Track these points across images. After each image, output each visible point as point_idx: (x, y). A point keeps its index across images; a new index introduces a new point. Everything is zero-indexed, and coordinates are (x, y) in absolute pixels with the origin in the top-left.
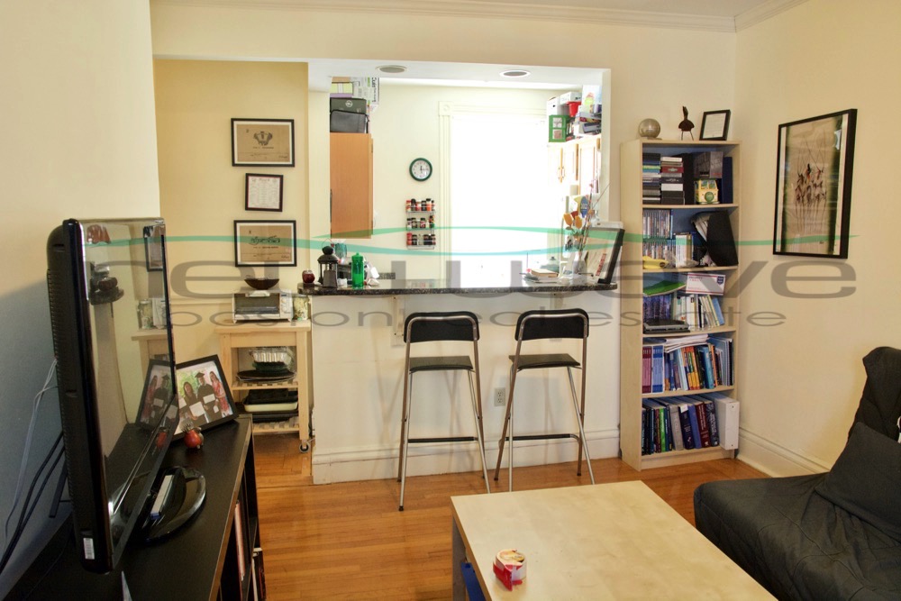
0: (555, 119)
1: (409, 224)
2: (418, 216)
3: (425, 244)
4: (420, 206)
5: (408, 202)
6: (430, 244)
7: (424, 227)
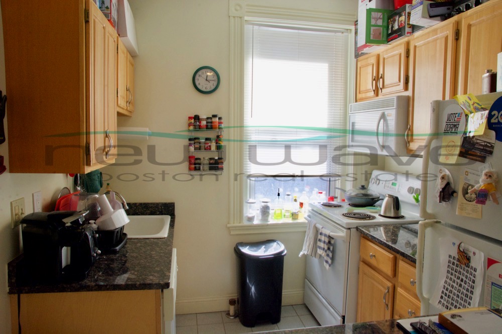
0: (373, 13)
1: (190, 145)
2: (202, 135)
3: (211, 169)
4: (204, 123)
5: (190, 118)
6: (217, 169)
7: (209, 148)
